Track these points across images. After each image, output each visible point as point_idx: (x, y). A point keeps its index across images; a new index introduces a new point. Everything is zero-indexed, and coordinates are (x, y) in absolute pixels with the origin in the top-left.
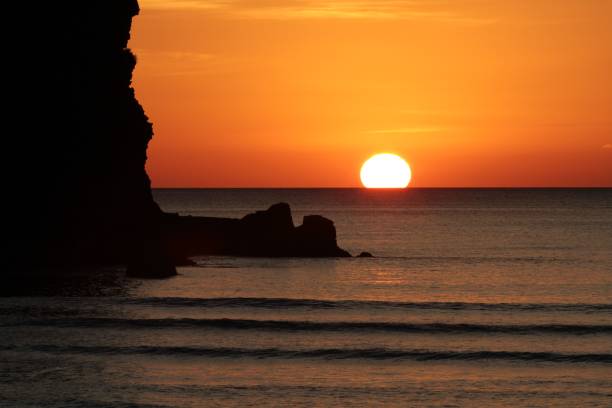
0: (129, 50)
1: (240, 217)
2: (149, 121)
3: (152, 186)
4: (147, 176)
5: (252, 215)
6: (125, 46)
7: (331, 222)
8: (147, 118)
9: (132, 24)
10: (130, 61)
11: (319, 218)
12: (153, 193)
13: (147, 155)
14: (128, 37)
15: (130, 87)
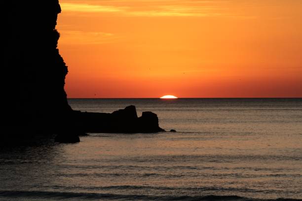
0: (56, 30)
1: (111, 113)
2: (66, 65)
3: (68, 97)
4: (65, 92)
5: (117, 111)
6: (54, 28)
7: (156, 115)
9: (58, 17)
10: (57, 36)
11: (150, 113)
12: (68, 100)
13: (65, 82)
15: (57, 48)
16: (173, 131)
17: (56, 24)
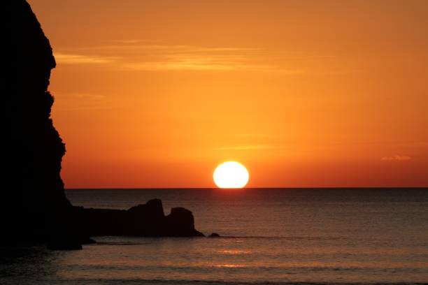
0: (49, 92)
1: (127, 209)
2: (63, 142)
3: (65, 187)
4: (61, 181)
5: (135, 207)
6: (46, 90)
7: (191, 212)
8: (61, 140)
9: (51, 75)
10: (49, 100)
11: (182, 209)
12: (66, 192)
13: (62, 166)
14: (48, 83)
15: (50, 118)
16: (214, 235)
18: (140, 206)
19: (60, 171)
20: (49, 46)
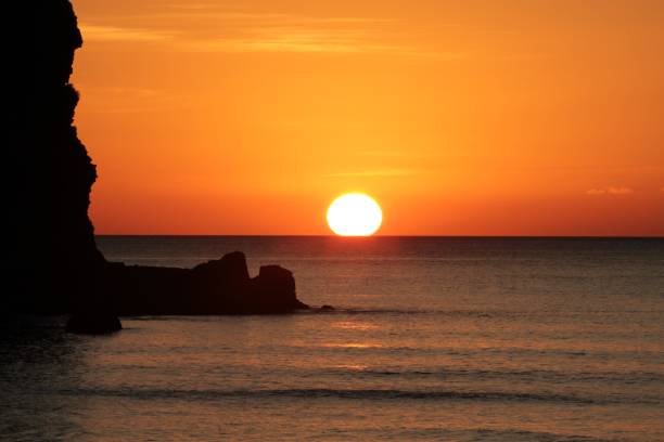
0: (71, 85)
2: (93, 162)
3: (96, 233)
4: (90, 223)
5: (204, 264)
6: (67, 81)
7: (290, 273)
8: (91, 160)
9: (75, 57)
10: (72, 97)
11: (276, 268)
12: (96, 240)
13: (91, 199)
15: (73, 125)
16: (327, 309)
17: (71, 72)
18: (211, 262)
19: (87, 207)
20: (72, 13)
